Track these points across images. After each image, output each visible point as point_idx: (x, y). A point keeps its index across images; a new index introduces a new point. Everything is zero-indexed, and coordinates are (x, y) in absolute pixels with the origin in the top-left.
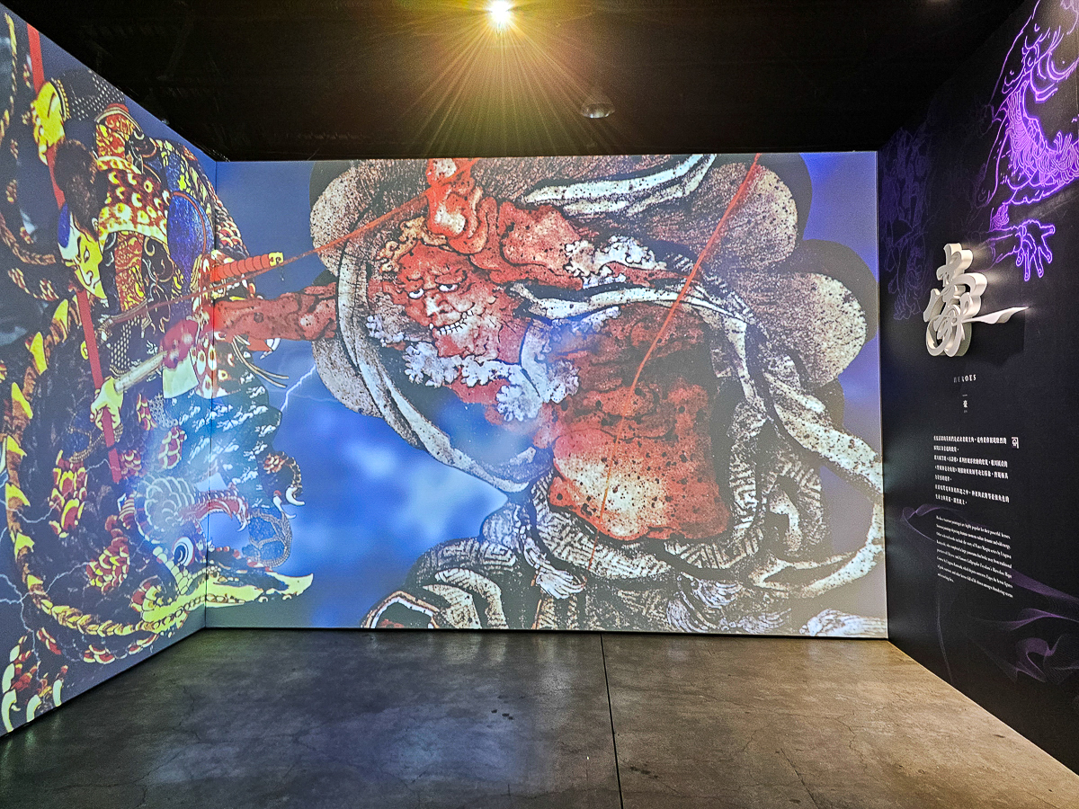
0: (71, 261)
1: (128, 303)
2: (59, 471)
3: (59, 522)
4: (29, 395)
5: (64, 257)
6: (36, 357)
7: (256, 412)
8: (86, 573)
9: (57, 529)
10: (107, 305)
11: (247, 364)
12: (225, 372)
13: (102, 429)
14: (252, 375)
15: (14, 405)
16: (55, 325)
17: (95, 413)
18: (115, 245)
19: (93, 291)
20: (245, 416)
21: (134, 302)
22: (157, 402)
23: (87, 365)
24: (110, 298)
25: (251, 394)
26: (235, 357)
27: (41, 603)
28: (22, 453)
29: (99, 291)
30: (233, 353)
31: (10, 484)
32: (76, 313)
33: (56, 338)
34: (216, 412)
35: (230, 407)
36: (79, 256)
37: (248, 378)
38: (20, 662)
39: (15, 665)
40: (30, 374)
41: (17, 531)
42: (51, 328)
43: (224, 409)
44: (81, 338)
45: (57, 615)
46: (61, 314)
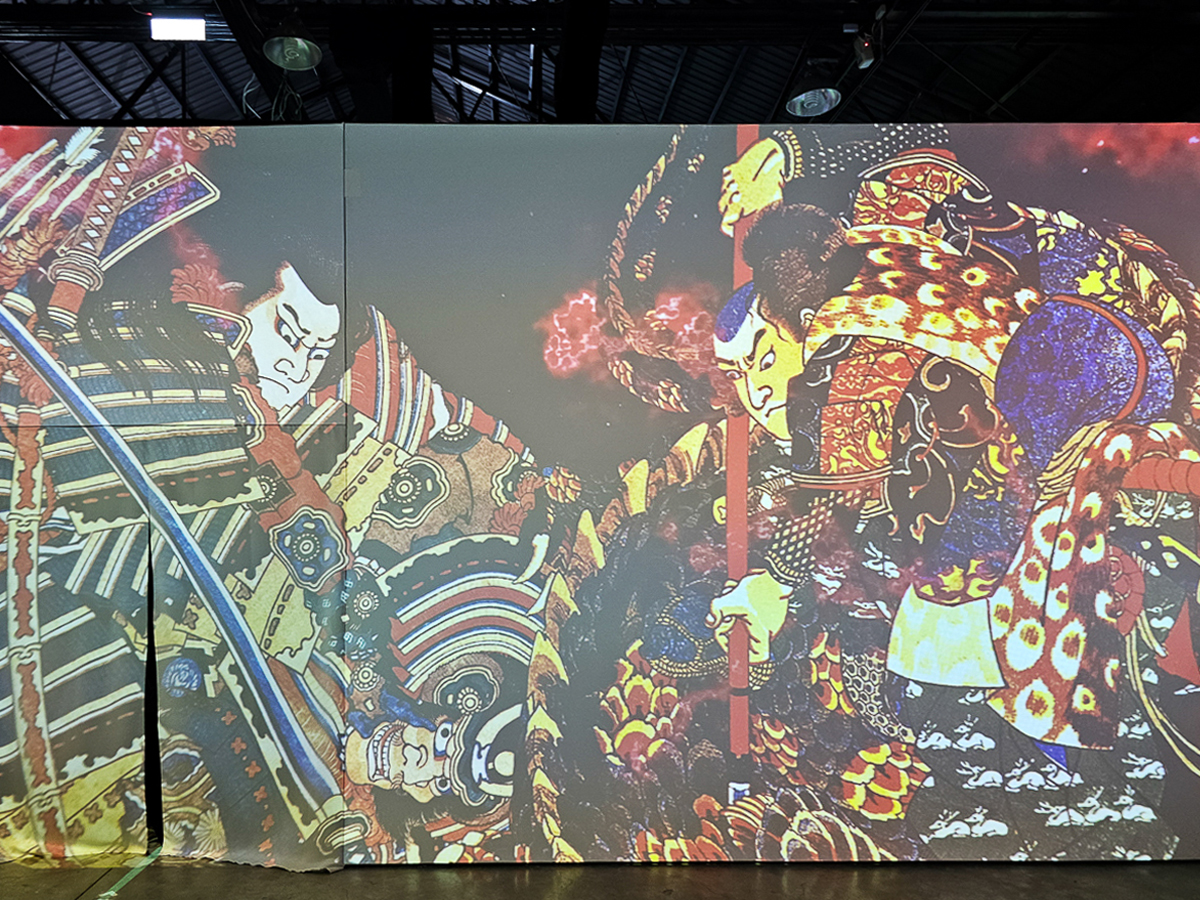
0: (731, 363)
1: (841, 460)
2: (630, 669)
3: (613, 737)
4: (605, 534)
5: (718, 355)
6: (631, 490)
7: (1128, 814)
8: (635, 841)
9: (605, 744)
10: (789, 452)
11: (1144, 697)
12: (1091, 696)
13: (726, 649)
14: (1145, 728)
15: (579, 539)
16: (676, 457)
17: (719, 618)
18: (845, 355)
19: (764, 421)
20: (1104, 813)
21: (856, 463)
22: (868, 669)
23: (719, 533)
24: (797, 440)
25: (1131, 768)
26: (1123, 670)
27: (544, 817)
28: (574, 608)
29: (778, 424)
30: (1122, 659)
31: (545, 637)
32: (720, 449)
33: (672, 477)
34: (1045, 775)
35: (1077, 779)
36: (751, 357)
37: (1135, 729)
38: (473, 856)
39: (464, 851)
40: (614, 508)
41: (540, 703)
42: (668, 459)
43: (1063, 778)
44: (719, 490)
45: (559, 852)
46: (692, 443)
